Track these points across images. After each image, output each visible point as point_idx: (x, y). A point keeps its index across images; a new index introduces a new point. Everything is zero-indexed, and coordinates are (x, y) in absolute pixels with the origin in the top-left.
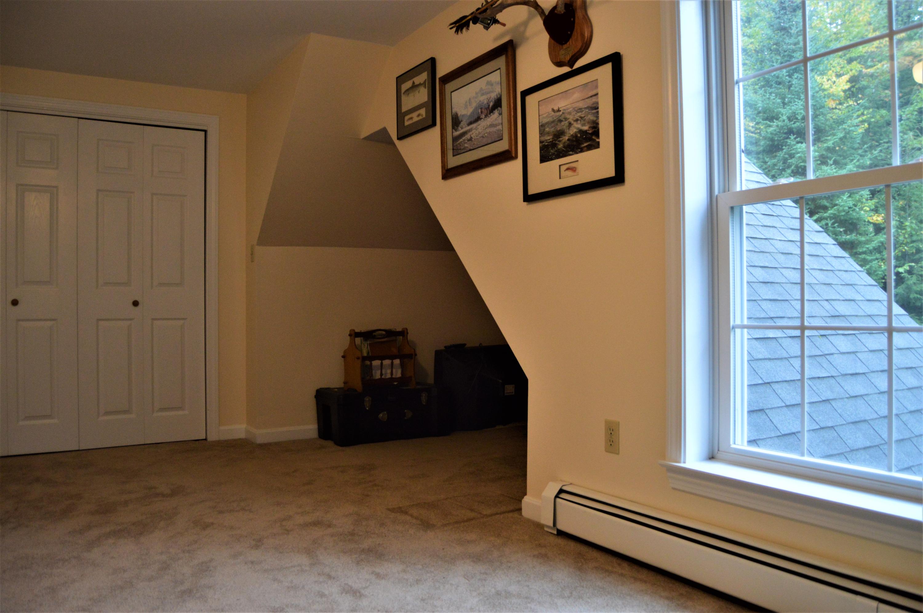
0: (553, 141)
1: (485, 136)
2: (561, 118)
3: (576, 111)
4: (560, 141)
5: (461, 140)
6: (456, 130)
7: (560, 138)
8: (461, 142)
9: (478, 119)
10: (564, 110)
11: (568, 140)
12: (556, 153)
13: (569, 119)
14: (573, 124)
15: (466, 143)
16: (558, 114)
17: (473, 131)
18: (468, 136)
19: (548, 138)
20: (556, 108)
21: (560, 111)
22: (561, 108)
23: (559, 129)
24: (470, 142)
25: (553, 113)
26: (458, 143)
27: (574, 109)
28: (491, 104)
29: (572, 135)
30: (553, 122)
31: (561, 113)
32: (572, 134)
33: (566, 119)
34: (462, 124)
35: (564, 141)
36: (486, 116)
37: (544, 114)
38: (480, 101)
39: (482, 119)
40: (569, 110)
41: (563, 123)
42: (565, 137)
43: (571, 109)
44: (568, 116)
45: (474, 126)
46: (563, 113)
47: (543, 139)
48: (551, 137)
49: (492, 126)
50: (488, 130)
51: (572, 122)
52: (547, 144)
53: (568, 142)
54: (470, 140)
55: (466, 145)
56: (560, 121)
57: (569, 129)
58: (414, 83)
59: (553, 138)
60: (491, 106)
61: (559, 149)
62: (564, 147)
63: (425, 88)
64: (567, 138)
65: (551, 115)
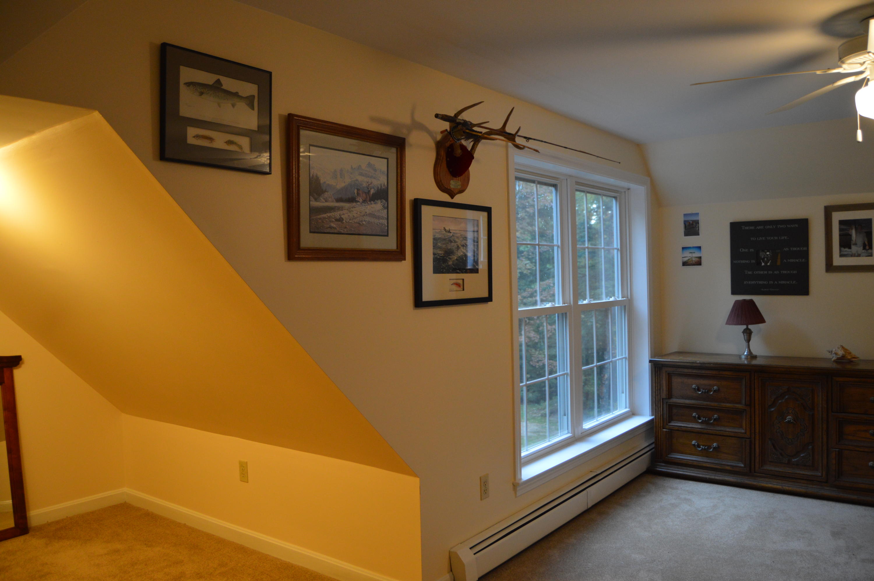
0: (444, 257)
1: (363, 224)
2: (451, 239)
3: (463, 238)
4: (450, 259)
5: (325, 215)
6: (316, 200)
7: (450, 256)
8: (325, 218)
9: (352, 200)
10: (454, 233)
11: (457, 259)
12: (446, 268)
13: (457, 242)
14: (460, 248)
15: (333, 221)
16: (449, 234)
17: (345, 212)
18: (337, 214)
19: (440, 252)
20: (447, 229)
21: (451, 233)
22: (451, 230)
23: (449, 248)
24: (340, 223)
25: (445, 232)
26: (319, 217)
27: (461, 235)
28: (372, 191)
29: (459, 257)
30: (445, 239)
31: (451, 235)
32: (459, 255)
33: (455, 242)
34: (326, 195)
35: (453, 259)
36: (364, 201)
37: (437, 229)
38: (357, 180)
39: (358, 202)
40: (457, 235)
41: (453, 244)
42: (454, 257)
43: (459, 235)
44: (457, 240)
45: (346, 205)
46: (453, 235)
47: (436, 251)
48: (443, 252)
49: (372, 215)
50: (367, 219)
51: (460, 246)
52: (439, 257)
53: (456, 261)
54: (340, 220)
55: (333, 225)
56: (451, 242)
57: (457, 251)
58: (218, 82)
59: (444, 254)
60: (372, 193)
61: (449, 265)
62: (453, 264)
63: (253, 109)
64: (456, 258)
65: (443, 233)
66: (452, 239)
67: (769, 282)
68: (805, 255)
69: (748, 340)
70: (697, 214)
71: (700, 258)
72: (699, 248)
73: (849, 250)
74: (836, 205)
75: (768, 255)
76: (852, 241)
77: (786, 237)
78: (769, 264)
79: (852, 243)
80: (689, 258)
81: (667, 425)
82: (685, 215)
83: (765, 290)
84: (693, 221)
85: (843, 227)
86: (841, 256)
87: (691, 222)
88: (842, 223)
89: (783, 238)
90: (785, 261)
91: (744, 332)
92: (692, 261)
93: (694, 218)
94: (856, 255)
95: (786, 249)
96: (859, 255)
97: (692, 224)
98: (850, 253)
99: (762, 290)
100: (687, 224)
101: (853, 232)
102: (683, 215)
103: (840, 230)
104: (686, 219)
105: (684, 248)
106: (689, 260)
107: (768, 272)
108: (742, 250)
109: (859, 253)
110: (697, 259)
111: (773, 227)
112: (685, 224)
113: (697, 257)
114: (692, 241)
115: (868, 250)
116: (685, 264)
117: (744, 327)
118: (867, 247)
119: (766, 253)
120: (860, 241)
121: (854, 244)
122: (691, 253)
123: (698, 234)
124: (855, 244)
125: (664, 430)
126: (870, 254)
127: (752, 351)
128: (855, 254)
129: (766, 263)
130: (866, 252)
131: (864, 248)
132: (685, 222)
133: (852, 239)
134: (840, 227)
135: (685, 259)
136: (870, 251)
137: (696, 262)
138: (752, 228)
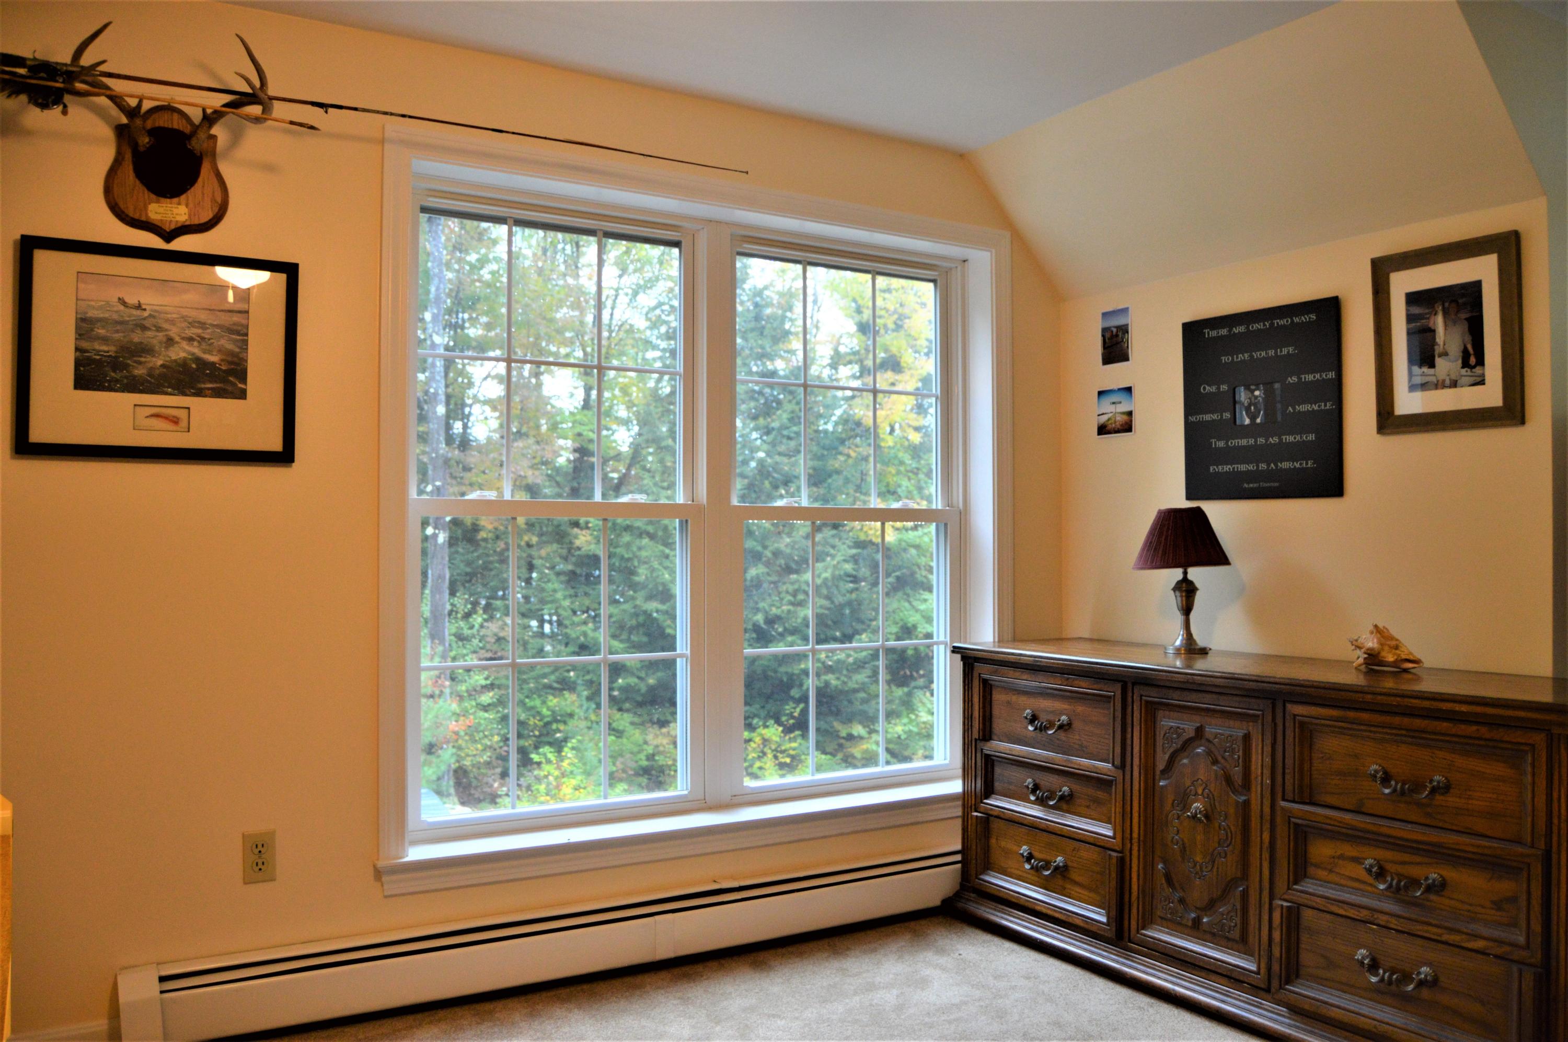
0: (116, 357)
30: (121, 323)
59: (116, 352)
65: (115, 309)
66: (147, 323)
67: (1258, 466)
68: (1335, 391)
69: (1187, 610)
70: (1125, 311)
71: (1130, 414)
72: (1129, 390)
73: (1431, 371)
74: (1396, 254)
75: (1256, 397)
76: (1436, 347)
77: (1291, 349)
78: (1258, 421)
79: (1436, 353)
80: (1110, 415)
81: (982, 802)
82: (1105, 315)
83: (1251, 485)
84: (1118, 327)
85: (1416, 310)
86: (1412, 388)
87: (1114, 330)
88: (1413, 298)
89: (1285, 351)
90: (1290, 408)
91: (1178, 587)
92: (1115, 422)
93: (1119, 321)
94: (1448, 382)
95: (1293, 379)
96: (1454, 384)
97: (1117, 335)
98: (1433, 379)
99: (1246, 485)
100: (1108, 335)
101: (1439, 322)
102: (1100, 316)
103: (1410, 318)
104: (1107, 325)
105: (1100, 393)
106: (1109, 420)
107: (1256, 441)
108: (1204, 388)
109: (1453, 377)
110: (1125, 417)
111: (1264, 325)
112: (1103, 336)
113: (1123, 413)
114: (1117, 375)
115: (1474, 367)
116: (1103, 430)
117: (1177, 574)
118: (1473, 360)
119: (1252, 391)
120: (1455, 349)
121: (1440, 356)
122: (1114, 403)
123: (1127, 359)
124: (1445, 354)
125: (976, 814)
126: (1479, 379)
127: (1195, 636)
128: (1444, 381)
129: (1253, 418)
130: (1469, 373)
131: (1465, 364)
132: (1104, 330)
133: (1438, 340)
134: (1407, 310)
135: (1104, 419)
136: (1478, 370)
137: (1122, 425)
138: (1224, 332)
